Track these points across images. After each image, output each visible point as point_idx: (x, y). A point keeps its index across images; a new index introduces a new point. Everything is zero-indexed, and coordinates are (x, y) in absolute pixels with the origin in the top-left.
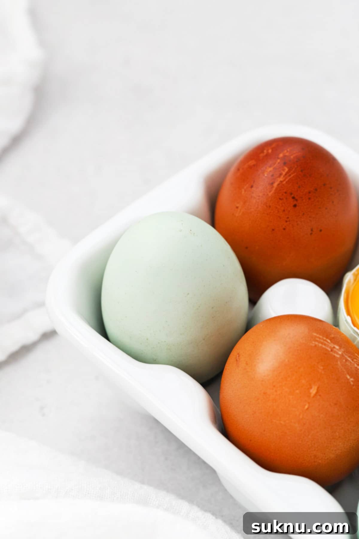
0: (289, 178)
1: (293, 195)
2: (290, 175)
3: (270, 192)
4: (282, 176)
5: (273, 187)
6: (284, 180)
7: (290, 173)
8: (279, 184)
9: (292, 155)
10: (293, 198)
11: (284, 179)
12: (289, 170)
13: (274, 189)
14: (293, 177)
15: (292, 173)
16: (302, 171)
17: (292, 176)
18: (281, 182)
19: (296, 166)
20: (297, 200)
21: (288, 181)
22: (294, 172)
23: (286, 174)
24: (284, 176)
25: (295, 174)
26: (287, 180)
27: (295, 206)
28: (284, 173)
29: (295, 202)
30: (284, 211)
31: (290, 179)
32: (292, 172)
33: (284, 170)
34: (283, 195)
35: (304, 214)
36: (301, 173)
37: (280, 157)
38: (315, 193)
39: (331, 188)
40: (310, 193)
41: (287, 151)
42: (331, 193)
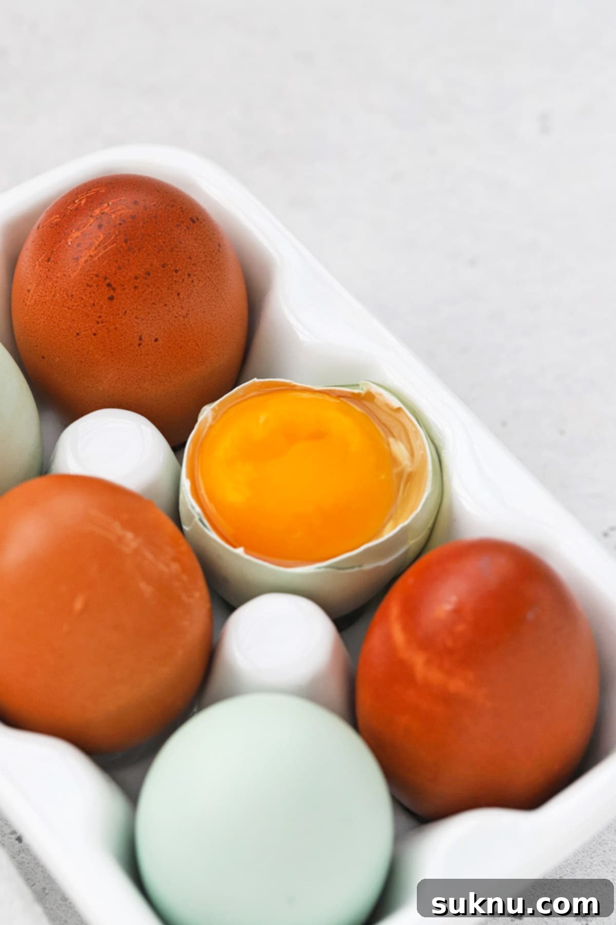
0: (103, 252)
1: (108, 281)
2: (106, 247)
3: (74, 272)
4: (93, 248)
5: (77, 264)
6: (96, 255)
7: (106, 244)
8: (87, 261)
10: (109, 285)
11: (96, 252)
12: (106, 238)
13: (79, 267)
14: (111, 250)
15: (110, 244)
16: (125, 241)
17: (109, 248)
18: (91, 257)
19: (117, 233)
20: (114, 289)
21: (102, 256)
22: (113, 242)
23: (99, 245)
24: (96, 249)
26: (100, 255)
27: (111, 298)
28: (96, 243)
29: (112, 293)
30: (94, 305)
32: (109, 241)
33: (97, 237)
34: (92, 278)
35: (125, 312)
36: (124, 244)
37: (94, 215)
38: (146, 279)
39: (176, 271)
40: (136, 278)
41: (108, 204)
42: (175, 279)
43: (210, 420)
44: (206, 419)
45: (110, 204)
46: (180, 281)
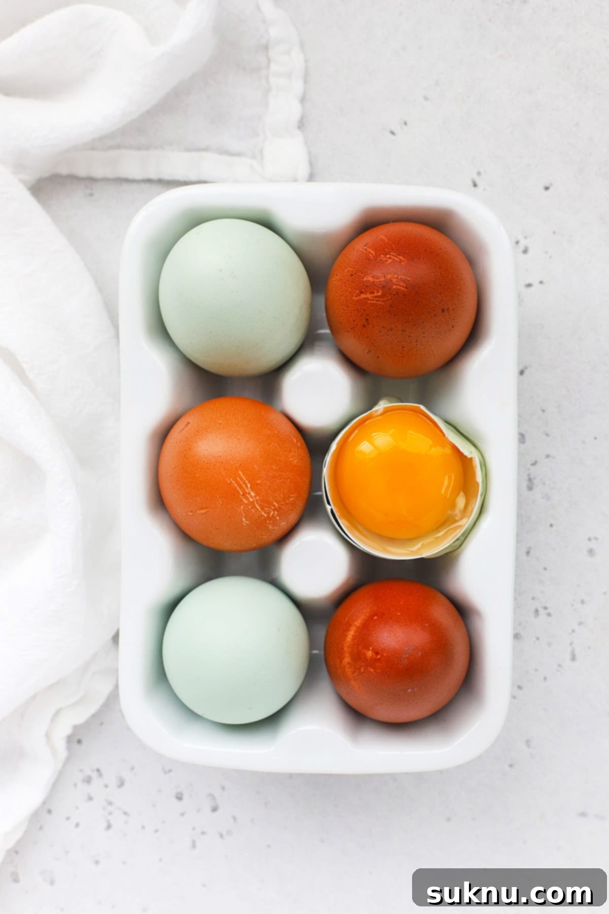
0: (375, 302)
1: (368, 318)
2: (378, 301)
3: (356, 296)
4: (372, 295)
5: (360, 295)
6: (370, 300)
7: (379, 299)
8: (365, 298)
9: (396, 285)
10: (367, 320)
11: (372, 298)
12: (382, 296)
13: (359, 298)
14: (380, 304)
15: (381, 301)
16: (391, 306)
17: (379, 303)
18: (368, 299)
19: (389, 298)
20: (368, 324)
21: (373, 304)
22: (383, 301)
23: (376, 297)
24: (373, 297)
25: (383, 303)
26: (373, 302)
27: (364, 326)
28: (376, 294)
29: (366, 324)
30: (354, 321)
31: (375, 304)
32: (382, 299)
33: (378, 292)
34: (361, 309)
35: (368, 337)
36: (388, 307)
37: (386, 276)
38: (388, 331)
39: (409, 336)
40: (383, 327)
41: (398, 277)
42: (406, 340)
43: (379, 413)
44: (377, 411)
45: (399, 277)
46: (409, 342)
